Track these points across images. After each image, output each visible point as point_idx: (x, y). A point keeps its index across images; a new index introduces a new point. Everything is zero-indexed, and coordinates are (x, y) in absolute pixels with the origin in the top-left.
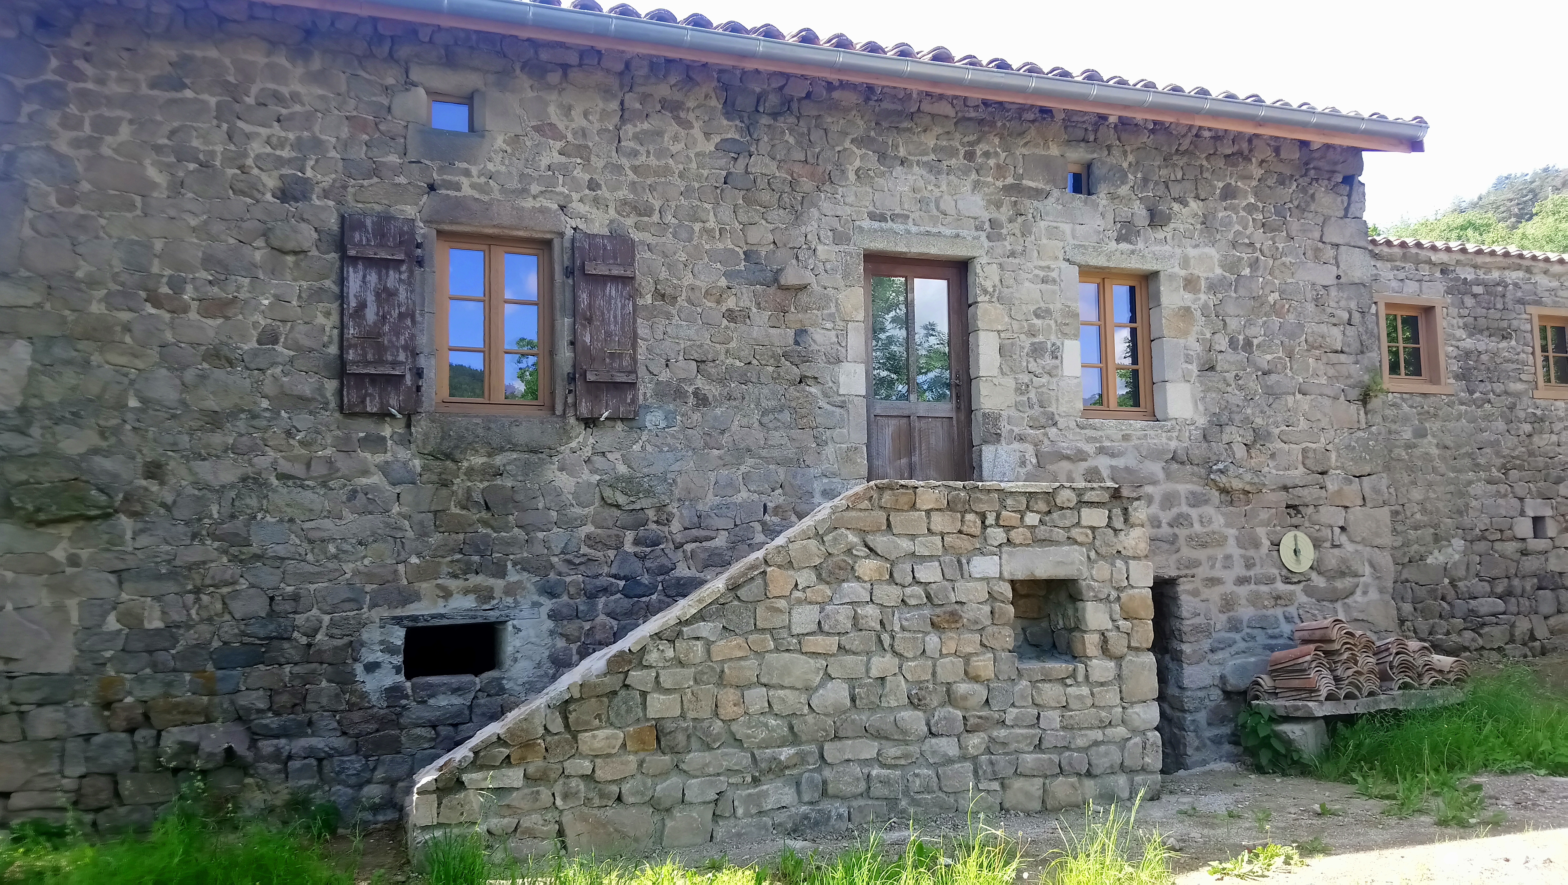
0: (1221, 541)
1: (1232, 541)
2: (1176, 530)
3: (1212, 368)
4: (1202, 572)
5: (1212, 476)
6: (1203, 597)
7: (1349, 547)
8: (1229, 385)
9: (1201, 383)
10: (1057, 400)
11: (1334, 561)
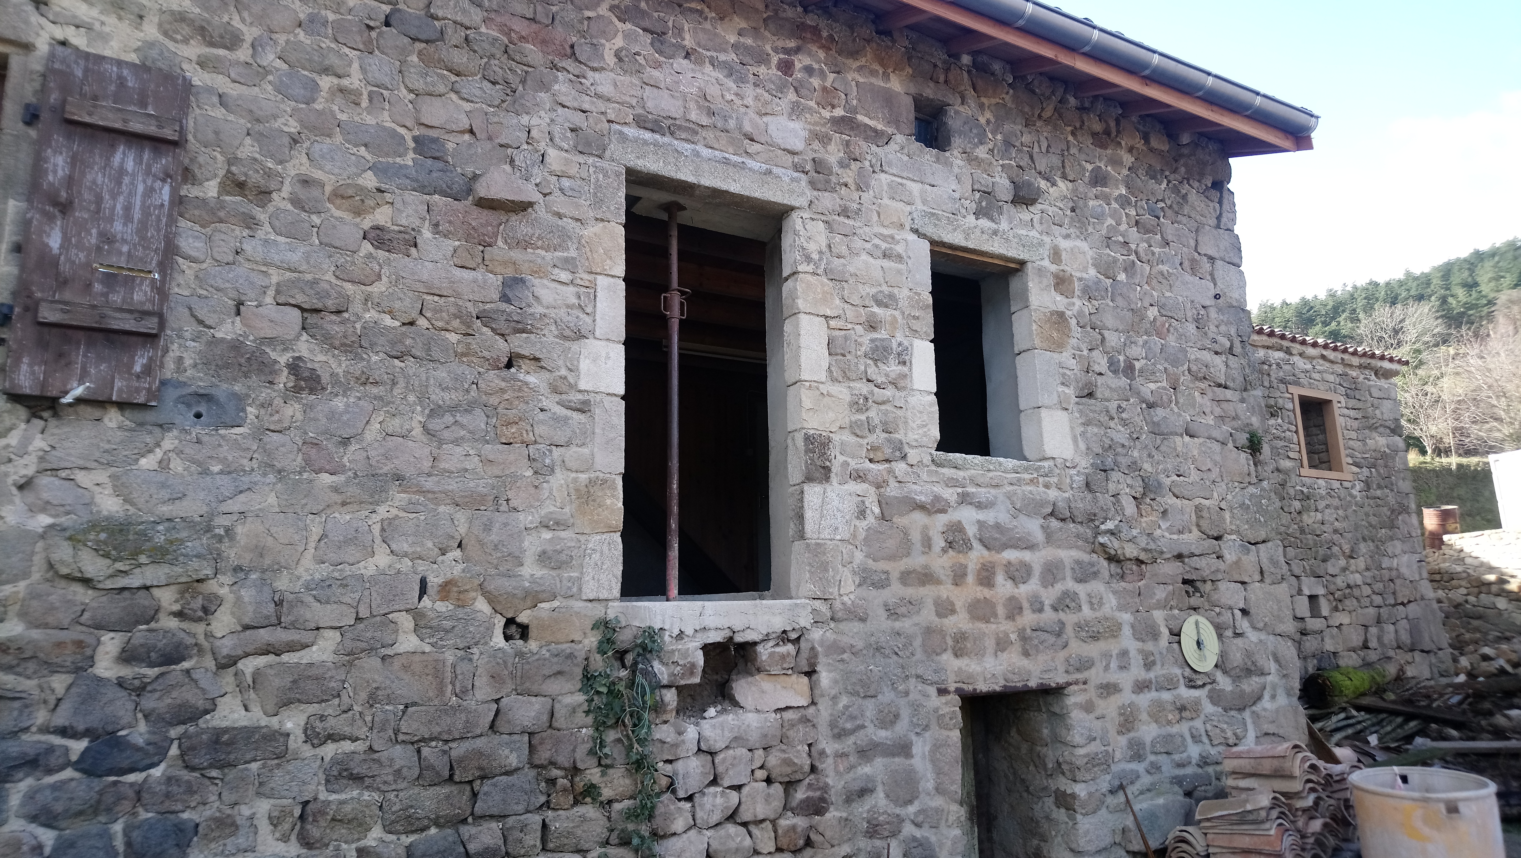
0: (1114, 630)
1: (1127, 631)
2: (1062, 615)
3: (1090, 395)
4: (1096, 676)
5: (1101, 539)
6: (1098, 712)
7: (1253, 636)
8: (1112, 418)
9: (1081, 412)
10: (906, 422)
11: (1238, 655)
